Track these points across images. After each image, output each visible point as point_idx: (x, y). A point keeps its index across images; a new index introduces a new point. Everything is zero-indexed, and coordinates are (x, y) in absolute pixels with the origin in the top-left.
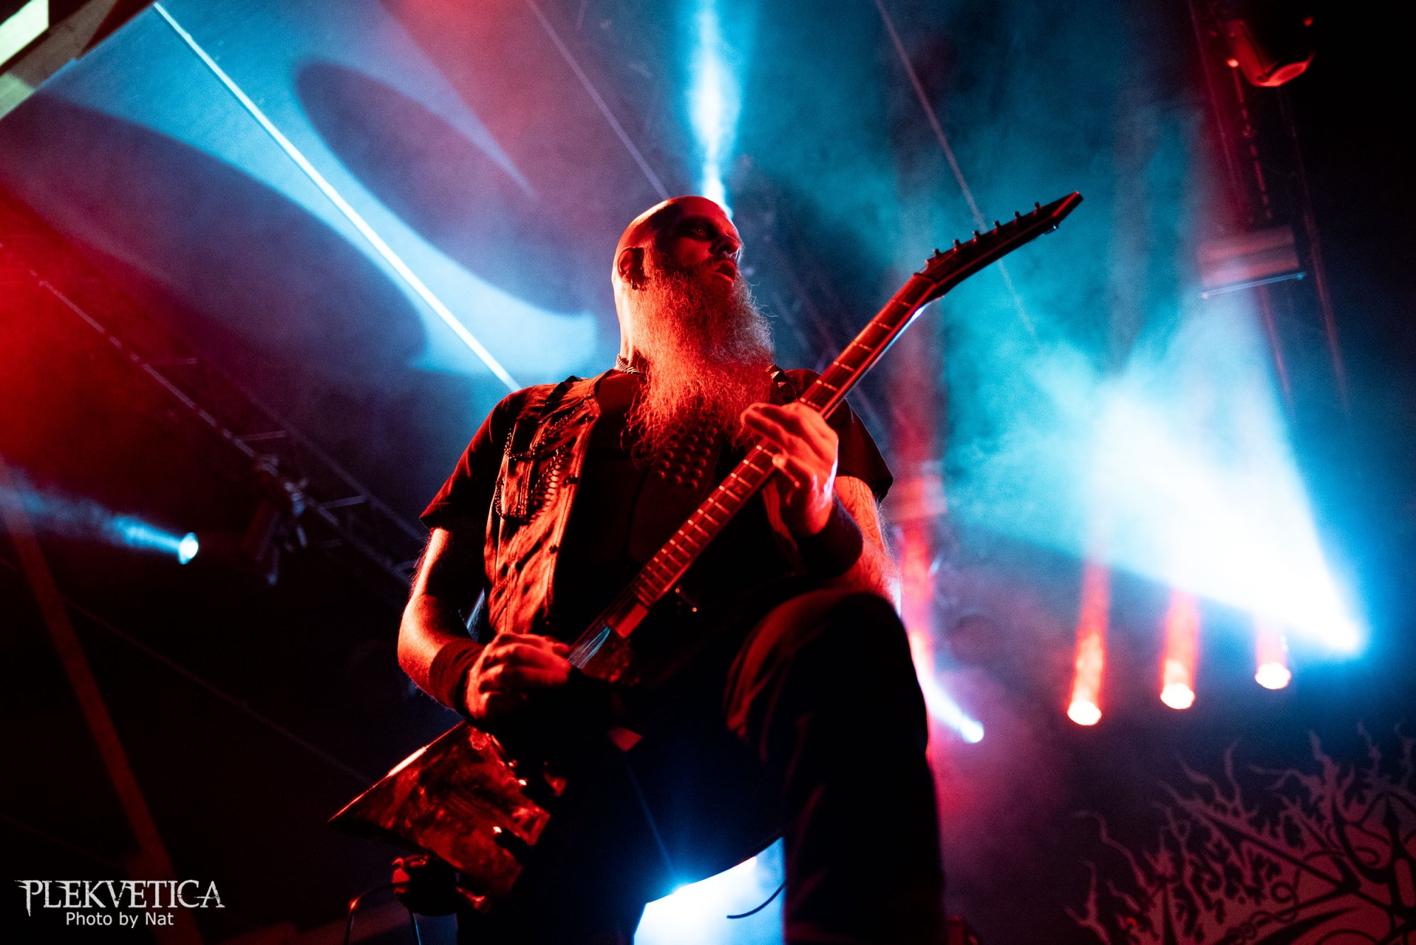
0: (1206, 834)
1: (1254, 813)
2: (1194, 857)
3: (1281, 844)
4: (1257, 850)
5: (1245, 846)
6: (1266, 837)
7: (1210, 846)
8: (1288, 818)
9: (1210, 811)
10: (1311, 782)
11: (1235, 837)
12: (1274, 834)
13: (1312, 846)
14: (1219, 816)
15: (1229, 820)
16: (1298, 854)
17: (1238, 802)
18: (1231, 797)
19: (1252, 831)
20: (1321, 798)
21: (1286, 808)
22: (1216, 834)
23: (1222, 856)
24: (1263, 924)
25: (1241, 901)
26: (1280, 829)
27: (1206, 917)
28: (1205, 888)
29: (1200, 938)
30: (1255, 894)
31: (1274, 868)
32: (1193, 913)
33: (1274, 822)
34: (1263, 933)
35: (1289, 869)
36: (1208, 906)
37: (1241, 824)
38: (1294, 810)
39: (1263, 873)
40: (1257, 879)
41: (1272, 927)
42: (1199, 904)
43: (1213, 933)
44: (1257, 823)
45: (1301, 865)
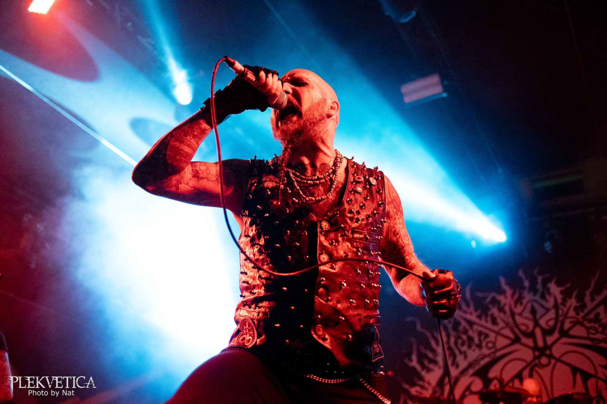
0: (459, 323)
1: (479, 312)
2: (454, 333)
3: (489, 325)
4: (480, 328)
5: (475, 327)
6: (483, 322)
7: (461, 328)
8: (492, 314)
9: (462, 314)
10: (501, 298)
11: (471, 323)
12: (486, 321)
13: (502, 324)
14: (464, 315)
15: (468, 316)
16: (496, 328)
17: (472, 309)
18: (469, 307)
19: (477, 320)
20: (505, 305)
21: (491, 310)
22: (464, 323)
23: (466, 332)
24: (483, 358)
25: (474, 350)
26: (489, 319)
27: (460, 359)
28: (459, 346)
29: (457, 366)
30: (479, 346)
31: (487, 336)
32: (454, 356)
33: (487, 316)
34: (483, 362)
35: (492, 336)
36: (461, 353)
37: (473, 318)
38: (494, 311)
39: (482, 337)
40: (480, 340)
41: (487, 360)
42: (457, 352)
43: (463, 363)
44: (479, 317)
45: (498, 333)
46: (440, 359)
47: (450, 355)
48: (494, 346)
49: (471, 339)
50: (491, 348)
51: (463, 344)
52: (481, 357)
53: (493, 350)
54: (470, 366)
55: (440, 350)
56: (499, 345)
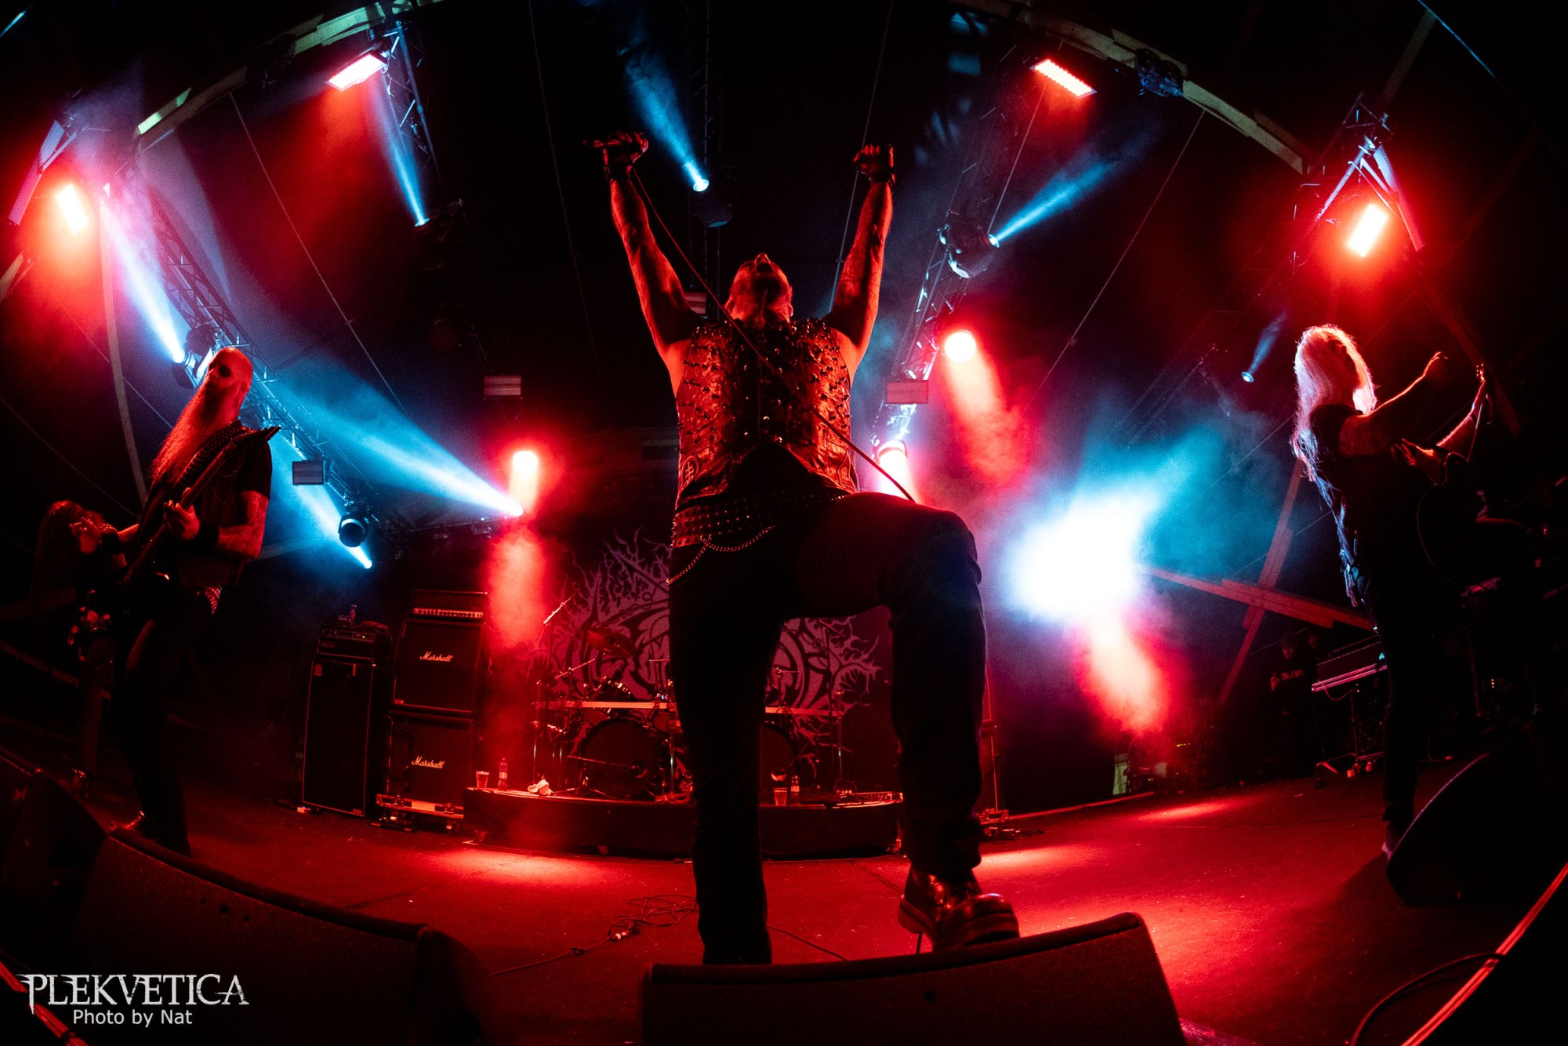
0: (620, 567)
1: (643, 560)
2: (612, 577)
3: (651, 576)
4: (640, 577)
5: (635, 574)
6: (645, 572)
7: (620, 572)
8: (657, 565)
9: (623, 557)
11: (632, 570)
12: (649, 571)
14: (626, 560)
15: (631, 562)
17: (636, 555)
18: (633, 552)
19: (639, 569)
21: (657, 560)
22: (624, 568)
23: (624, 577)
24: (635, 609)
25: (629, 598)
26: (652, 569)
27: (612, 604)
28: (614, 590)
29: (607, 612)
30: (635, 596)
31: (646, 586)
32: (607, 601)
33: (650, 565)
34: (635, 613)
35: (651, 587)
36: (614, 599)
37: (635, 565)
38: (660, 562)
39: (640, 587)
40: (638, 590)
41: (640, 611)
42: (610, 597)
43: (614, 610)
44: (642, 565)
45: (657, 586)
46: (590, 601)
47: (602, 599)
48: (651, 599)
49: (628, 586)
50: (648, 600)
51: (618, 590)
52: (635, 607)
53: (650, 602)
54: (621, 614)
55: (592, 591)
56: (655, 599)
